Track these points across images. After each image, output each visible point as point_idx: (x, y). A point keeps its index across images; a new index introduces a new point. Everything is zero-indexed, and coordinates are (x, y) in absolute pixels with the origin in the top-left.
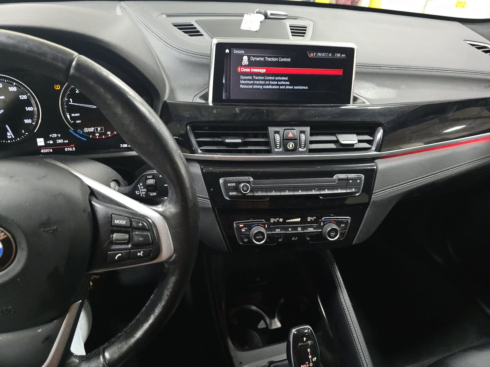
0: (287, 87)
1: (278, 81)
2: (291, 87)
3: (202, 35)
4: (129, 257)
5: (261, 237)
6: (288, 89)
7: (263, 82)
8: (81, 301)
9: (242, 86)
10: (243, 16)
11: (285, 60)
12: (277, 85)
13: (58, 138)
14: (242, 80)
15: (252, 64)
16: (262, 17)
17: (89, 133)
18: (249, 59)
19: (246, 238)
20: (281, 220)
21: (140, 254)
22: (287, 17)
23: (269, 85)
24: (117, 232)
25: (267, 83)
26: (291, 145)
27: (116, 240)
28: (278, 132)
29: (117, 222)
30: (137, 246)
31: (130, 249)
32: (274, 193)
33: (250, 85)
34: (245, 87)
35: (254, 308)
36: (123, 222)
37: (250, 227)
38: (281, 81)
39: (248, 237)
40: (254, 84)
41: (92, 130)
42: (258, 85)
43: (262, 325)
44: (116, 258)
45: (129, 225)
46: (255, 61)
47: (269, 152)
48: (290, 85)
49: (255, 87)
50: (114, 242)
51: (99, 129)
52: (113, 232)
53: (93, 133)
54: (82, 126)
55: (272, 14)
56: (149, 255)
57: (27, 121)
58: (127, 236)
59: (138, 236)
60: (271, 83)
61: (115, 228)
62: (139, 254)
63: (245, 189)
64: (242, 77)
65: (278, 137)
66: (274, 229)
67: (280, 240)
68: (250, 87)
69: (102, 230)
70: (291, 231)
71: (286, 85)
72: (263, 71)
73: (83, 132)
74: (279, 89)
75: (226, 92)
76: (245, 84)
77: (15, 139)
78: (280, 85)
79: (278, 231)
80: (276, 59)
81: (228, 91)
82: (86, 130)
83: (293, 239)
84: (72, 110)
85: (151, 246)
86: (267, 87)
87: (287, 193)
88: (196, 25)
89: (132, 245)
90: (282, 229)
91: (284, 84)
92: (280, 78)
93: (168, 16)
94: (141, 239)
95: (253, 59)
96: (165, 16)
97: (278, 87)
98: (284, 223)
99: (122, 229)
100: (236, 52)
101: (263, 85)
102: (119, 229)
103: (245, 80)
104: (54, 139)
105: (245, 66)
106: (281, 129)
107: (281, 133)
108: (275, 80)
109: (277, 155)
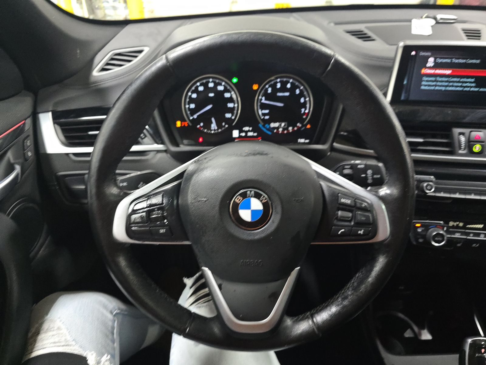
0: (472, 89)
1: (463, 82)
2: (477, 89)
3: (373, 40)
4: (351, 234)
5: (440, 239)
6: (473, 91)
7: (447, 84)
8: (299, 268)
9: (423, 88)
10: (410, 21)
11: (474, 61)
12: (461, 86)
13: (249, 131)
14: (424, 81)
15: (437, 66)
16: (433, 22)
17: (274, 128)
18: (435, 61)
19: (422, 238)
20: (461, 224)
21: (361, 232)
22: (456, 21)
23: (453, 86)
24: (343, 210)
25: (451, 84)
26: (477, 148)
27: (341, 217)
28: (463, 134)
29: (343, 200)
30: (359, 224)
31: (353, 226)
32: (457, 196)
33: (433, 86)
34: (427, 88)
35: (401, 315)
36: (348, 202)
37: (426, 227)
38: (466, 82)
39: (424, 237)
40: (436, 86)
41: (276, 125)
42: (441, 86)
43: (408, 334)
44: (339, 233)
45: (353, 204)
46: (441, 63)
47: (451, 153)
48: (475, 87)
49: (437, 88)
50: (339, 218)
51: (283, 124)
52: (339, 209)
53: (278, 128)
54: (269, 122)
55: (441, 19)
56: (368, 234)
57: (228, 115)
58: (350, 215)
59: (361, 216)
60: (455, 84)
61: (341, 206)
62: (359, 232)
63: (429, 187)
64: (425, 78)
65: (463, 139)
66: (454, 233)
67: (459, 245)
68: (433, 88)
69: (329, 207)
70: (472, 237)
71: (471, 87)
72: (448, 72)
73: (270, 127)
74: (462, 91)
75: (406, 93)
76: (426, 85)
77: (218, 129)
78: (465, 87)
79: (457, 235)
80: (464, 61)
81: (408, 92)
82: (273, 125)
83: (474, 245)
84: (263, 106)
85: (371, 226)
86: (450, 89)
87: (473, 197)
88: (366, 31)
89: (355, 223)
90: (463, 233)
91: (470, 86)
92: (465, 80)
93: (336, 24)
94: (363, 218)
95: (439, 61)
96: (332, 24)
97: (461, 89)
98: (464, 227)
99: (347, 207)
100: (422, 54)
101: (446, 86)
102: (344, 207)
103: (427, 81)
104: (246, 132)
105: (430, 68)
106: (466, 131)
107: (467, 134)
108: (459, 82)
109: (462, 157)
